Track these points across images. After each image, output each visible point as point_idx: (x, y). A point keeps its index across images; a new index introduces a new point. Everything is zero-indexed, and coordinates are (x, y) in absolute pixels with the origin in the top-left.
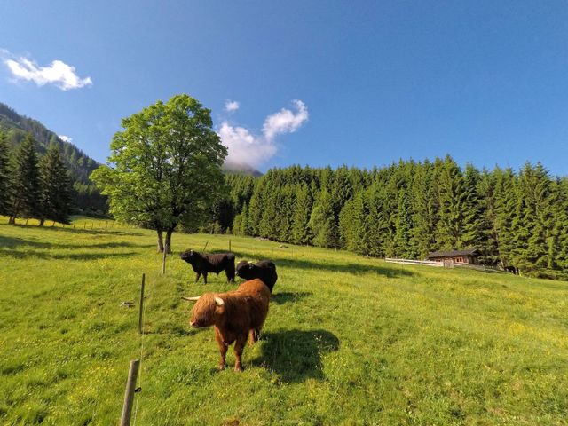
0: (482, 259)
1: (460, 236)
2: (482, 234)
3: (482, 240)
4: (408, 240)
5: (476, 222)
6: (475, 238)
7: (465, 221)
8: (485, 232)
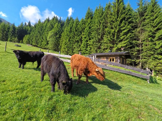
0: (129, 61)
1: (117, 44)
2: (131, 44)
3: (131, 48)
4: (87, 47)
5: (129, 35)
6: (127, 45)
7: (122, 34)
8: (134, 42)
